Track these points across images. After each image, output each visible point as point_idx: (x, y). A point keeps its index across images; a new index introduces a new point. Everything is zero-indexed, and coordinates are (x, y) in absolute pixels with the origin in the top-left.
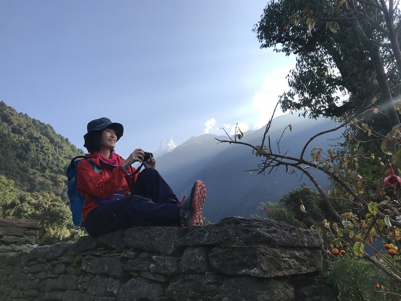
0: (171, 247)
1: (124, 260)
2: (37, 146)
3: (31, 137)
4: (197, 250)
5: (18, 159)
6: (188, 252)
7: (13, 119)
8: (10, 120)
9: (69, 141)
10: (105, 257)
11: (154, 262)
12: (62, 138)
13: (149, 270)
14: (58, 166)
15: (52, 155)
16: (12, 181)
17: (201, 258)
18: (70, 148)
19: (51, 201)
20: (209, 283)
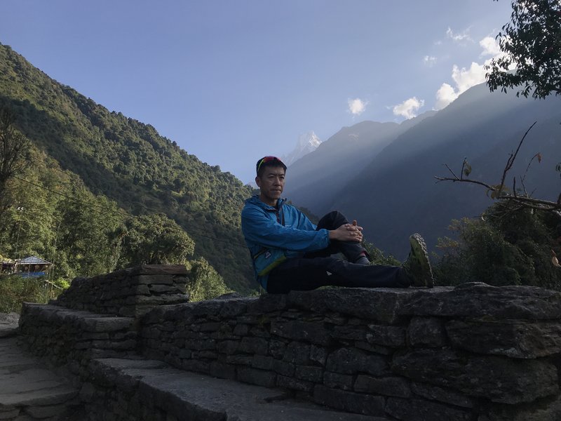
0: (392, 316)
1: (329, 326)
2: (138, 154)
3: (129, 142)
4: (428, 322)
5: (116, 173)
6: (416, 324)
7: (105, 120)
8: (102, 122)
9: (178, 145)
10: (302, 320)
11: (372, 332)
12: (168, 142)
13: (366, 341)
14: (166, 179)
15: (158, 165)
16: (114, 202)
17: (435, 331)
18: (179, 155)
19: (164, 226)
20: (451, 361)
